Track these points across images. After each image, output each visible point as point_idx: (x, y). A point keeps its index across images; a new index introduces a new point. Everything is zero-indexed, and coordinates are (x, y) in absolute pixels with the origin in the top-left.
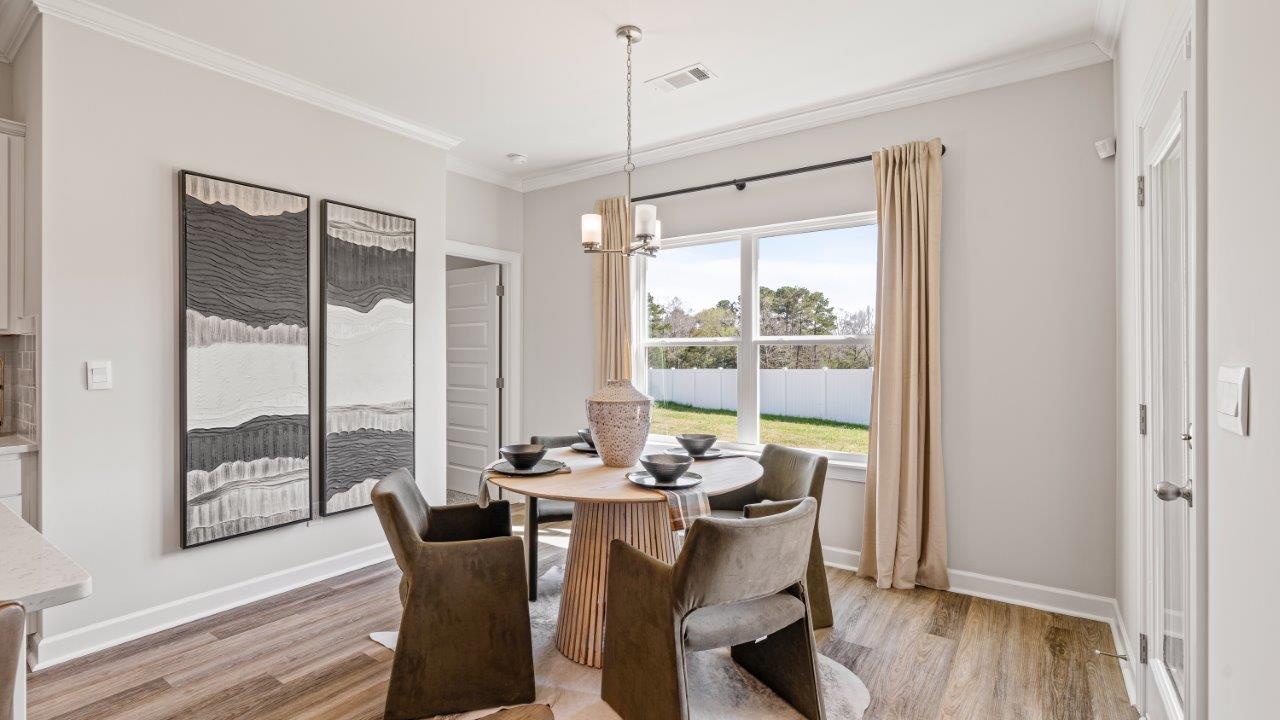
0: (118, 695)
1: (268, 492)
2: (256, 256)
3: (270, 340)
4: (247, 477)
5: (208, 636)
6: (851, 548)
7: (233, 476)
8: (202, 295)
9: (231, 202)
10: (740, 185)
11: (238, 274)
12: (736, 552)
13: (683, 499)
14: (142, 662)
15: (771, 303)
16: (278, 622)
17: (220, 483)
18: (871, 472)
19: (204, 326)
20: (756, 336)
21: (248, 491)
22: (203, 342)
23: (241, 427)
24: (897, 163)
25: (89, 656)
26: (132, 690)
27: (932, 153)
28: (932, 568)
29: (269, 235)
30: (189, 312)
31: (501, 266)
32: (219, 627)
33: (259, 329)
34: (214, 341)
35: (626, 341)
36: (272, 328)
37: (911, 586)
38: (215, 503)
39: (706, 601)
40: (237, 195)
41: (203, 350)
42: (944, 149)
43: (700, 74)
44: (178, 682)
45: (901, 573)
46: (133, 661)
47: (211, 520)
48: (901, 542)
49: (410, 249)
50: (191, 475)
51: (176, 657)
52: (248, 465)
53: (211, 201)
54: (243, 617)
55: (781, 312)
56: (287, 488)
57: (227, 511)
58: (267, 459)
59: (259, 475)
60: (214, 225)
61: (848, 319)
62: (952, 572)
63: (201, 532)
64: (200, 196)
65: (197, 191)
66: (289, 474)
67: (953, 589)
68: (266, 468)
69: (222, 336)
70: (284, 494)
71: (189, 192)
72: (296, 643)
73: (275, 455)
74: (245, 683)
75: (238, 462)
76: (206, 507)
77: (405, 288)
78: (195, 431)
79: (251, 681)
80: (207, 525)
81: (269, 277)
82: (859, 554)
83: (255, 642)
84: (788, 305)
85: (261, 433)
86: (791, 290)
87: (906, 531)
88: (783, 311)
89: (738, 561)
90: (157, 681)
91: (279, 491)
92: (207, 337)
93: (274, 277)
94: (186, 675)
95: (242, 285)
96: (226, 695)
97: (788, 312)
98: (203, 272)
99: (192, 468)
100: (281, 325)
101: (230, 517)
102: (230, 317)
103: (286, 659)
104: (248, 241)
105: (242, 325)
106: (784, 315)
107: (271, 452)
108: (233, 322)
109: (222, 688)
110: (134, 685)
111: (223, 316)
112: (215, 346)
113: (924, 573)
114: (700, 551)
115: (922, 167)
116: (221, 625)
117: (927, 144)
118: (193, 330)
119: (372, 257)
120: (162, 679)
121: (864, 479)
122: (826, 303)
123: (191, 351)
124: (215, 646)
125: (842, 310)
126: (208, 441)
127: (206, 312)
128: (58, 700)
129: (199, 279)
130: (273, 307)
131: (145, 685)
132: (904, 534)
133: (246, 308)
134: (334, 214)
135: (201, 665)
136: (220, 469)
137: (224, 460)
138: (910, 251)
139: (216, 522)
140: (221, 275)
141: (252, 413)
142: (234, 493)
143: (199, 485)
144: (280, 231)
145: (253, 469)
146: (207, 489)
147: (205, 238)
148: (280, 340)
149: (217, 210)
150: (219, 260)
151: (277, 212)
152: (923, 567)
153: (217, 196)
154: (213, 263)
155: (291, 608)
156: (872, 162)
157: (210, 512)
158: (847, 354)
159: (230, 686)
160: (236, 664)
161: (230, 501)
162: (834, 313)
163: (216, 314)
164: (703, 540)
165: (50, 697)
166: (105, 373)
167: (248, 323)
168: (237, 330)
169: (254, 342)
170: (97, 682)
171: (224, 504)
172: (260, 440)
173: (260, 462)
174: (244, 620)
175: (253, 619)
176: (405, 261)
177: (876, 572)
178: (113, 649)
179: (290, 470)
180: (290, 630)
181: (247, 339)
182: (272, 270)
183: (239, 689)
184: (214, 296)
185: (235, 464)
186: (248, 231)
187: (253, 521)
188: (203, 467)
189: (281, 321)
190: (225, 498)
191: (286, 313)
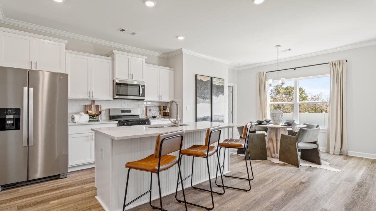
2: (205, 88)
3: (206, 103)
6: (323, 147)
9: (202, 79)
10: (295, 69)
11: (202, 91)
12: (307, 133)
13: (295, 127)
15: (283, 92)
18: (328, 131)
20: (298, 102)
22: (199, 103)
23: (203, 118)
24: (335, 64)
27: (344, 62)
28: (344, 150)
30: (197, 98)
31: (232, 87)
35: (265, 103)
36: (206, 100)
37: (339, 154)
39: (302, 141)
42: (347, 61)
43: (289, 50)
45: (336, 150)
48: (336, 145)
49: (223, 85)
55: (286, 95)
60: (200, 83)
61: (313, 97)
62: (348, 151)
65: (199, 78)
67: (349, 155)
69: (201, 102)
71: (197, 78)
77: (223, 93)
78: (198, 118)
81: (206, 92)
82: (325, 148)
84: (289, 92)
85: (205, 119)
86: (291, 87)
87: (337, 142)
88: (288, 94)
89: (307, 135)
95: (203, 93)
97: (289, 95)
98: (199, 91)
104: (204, 85)
106: (288, 96)
108: (202, 100)
113: (342, 151)
114: (301, 133)
115: (341, 65)
117: (342, 60)
118: (198, 101)
119: (218, 87)
121: (326, 132)
122: (304, 91)
123: (198, 105)
125: (310, 94)
127: (199, 98)
130: (206, 97)
132: (337, 143)
133: (203, 97)
134: (214, 80)
138: (338, 85)
141: (204, 115)
144: (207, 83)
147: (199, 85)
149: (200, 81)
151: (206, 80)
152: (342, 150)
156: (328, 64)
158: (312, 109)
162: (307, 95)
164: (301, 131)
166: (189, 108)
167: (204, 100)
169: (204, 103)
176: (223, 87)
177: (330, 151)
184: (200, 95)
191: (208, 98)
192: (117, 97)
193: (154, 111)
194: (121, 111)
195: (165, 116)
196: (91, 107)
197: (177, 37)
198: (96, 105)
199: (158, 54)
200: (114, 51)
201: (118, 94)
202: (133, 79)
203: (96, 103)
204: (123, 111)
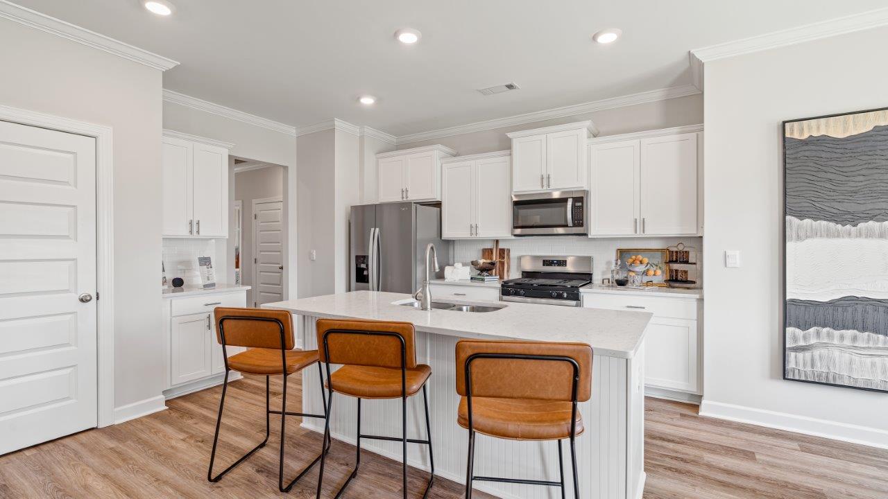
0: (728, 447)
1: (856, 358)
2: (844, 170)
3: (859, 235)
4: (836, 342)
5: (795, 445)
7: (823, 339)
8: (796, 205)
9: (823, 133)
11: (828, 185)
14: (748, 438)
16: (855, 465)
17: (813, 341)
19: (799, 227)
21: (837, 353)
22: (799, 238)
23: (831, 303)
25: (725, 421)
26: (735, 449)
29: (859, 150)
30: (788, 218)
32: (808, 444)
33: (848, 226)
34: (807, 237)
36: (862, 225)
38: (808, 354)
40: (827, 125)
41: (799, 244)
44: (761, 460)
46: (744, 435)
47: (805, 365)
50: (789, 330)
51: (768, 446)
52: (837, 333)
53: (805, 136)
54: (828, 446)
56: (877, 360)
57: (818, 364)
58: (855, 331)
59: (847, 342)
60: (807, 153)
63: (796, 372)
64: (796, 136)
65: (795, 133)
66: (878, 348)
68: (855, 339)
69: (814, 234)
70: (873, 365)
71: (788, 135)
72: (860, 486)
73: (864, 329)
74: (803, 487)
75: (828, 329)
76: (800, 355)
78: (793, 300)
79: (808, 488)
80: (801, 368)
81: (861, 184)
83: (825, 467)
85: (850, 309)
90: (751, 452)
91: (869, 360)
92: (802, 234)
93: (863, 183)
94: (768, 459)
95: (832, 194)
96: (785, 485)
98: (798, 189)
99: (790, 326)
100: (871, 223)
101: (820, 368)
102: (821, 219)
103: (843, 490)
105: (832, 224)
107: (861, 326)
108: (824, 223)
109: (786, 480)
110: (738, 447)
111: (815, 219)
112: (809, 241)
116: (807, 443)
118: (791, 230)
120: (753, 453)
123: (790, 245)
124: (796, 453)
126: (803, 308)
127: (801, 217)
128: (702, 433)
129: (795, 194)
130: (862, 208)
131: (743, 451)
133: (835, 211)
135: (780, 459)
136: (812, 330)
137: (815, 324)
139: (809, 369)
140: (814, 189)
141: (842, 293)
142: (824, 351)
143: (795, 339)
144: (870, 144)
145: (842, 338)
146: (802, 343)
147: (800, 164)
148: (870, 234)
149: (812, 141)
150: (811, 178)
153: (809, 132)
154: (808, 181)
155: (873, 460)
157: (804, 360)
159: (791, 482)
160: (802, 472)
161: (820, 357)
163: (809, 217)
165: (700, 430)
166: (736, 258)
167: (837, 222)
168: (828, 229)
169: (843, 237)
170: (723, 435)
171: (815, 357)
172: (849, 315)
173: (849, 333)
174: (828, 449)
175: (835, 452)
178: (738, 424)
179: (880, 345)
180: (860, 475)
181: (838, 235)
182: (861, 178)
183: (796, 488)
184: (807, 204)
185: (825, 330)
186: (838, 151)
187: (841, 377)
188: (799, 327)
189: (871, 219)
190: (817, 353)
191: (878, 212)
192: (518, 231)
193: (641, 262)
194: (544, 261)
195: (676, 281)
196: (492, 253)
197: (594, 38)
198: (500, 250)
199: (656, 95)
200: (510, 135)
201: (520, 224)
202: (551, 187)
203: (501, 246)
204: (547, 262)
